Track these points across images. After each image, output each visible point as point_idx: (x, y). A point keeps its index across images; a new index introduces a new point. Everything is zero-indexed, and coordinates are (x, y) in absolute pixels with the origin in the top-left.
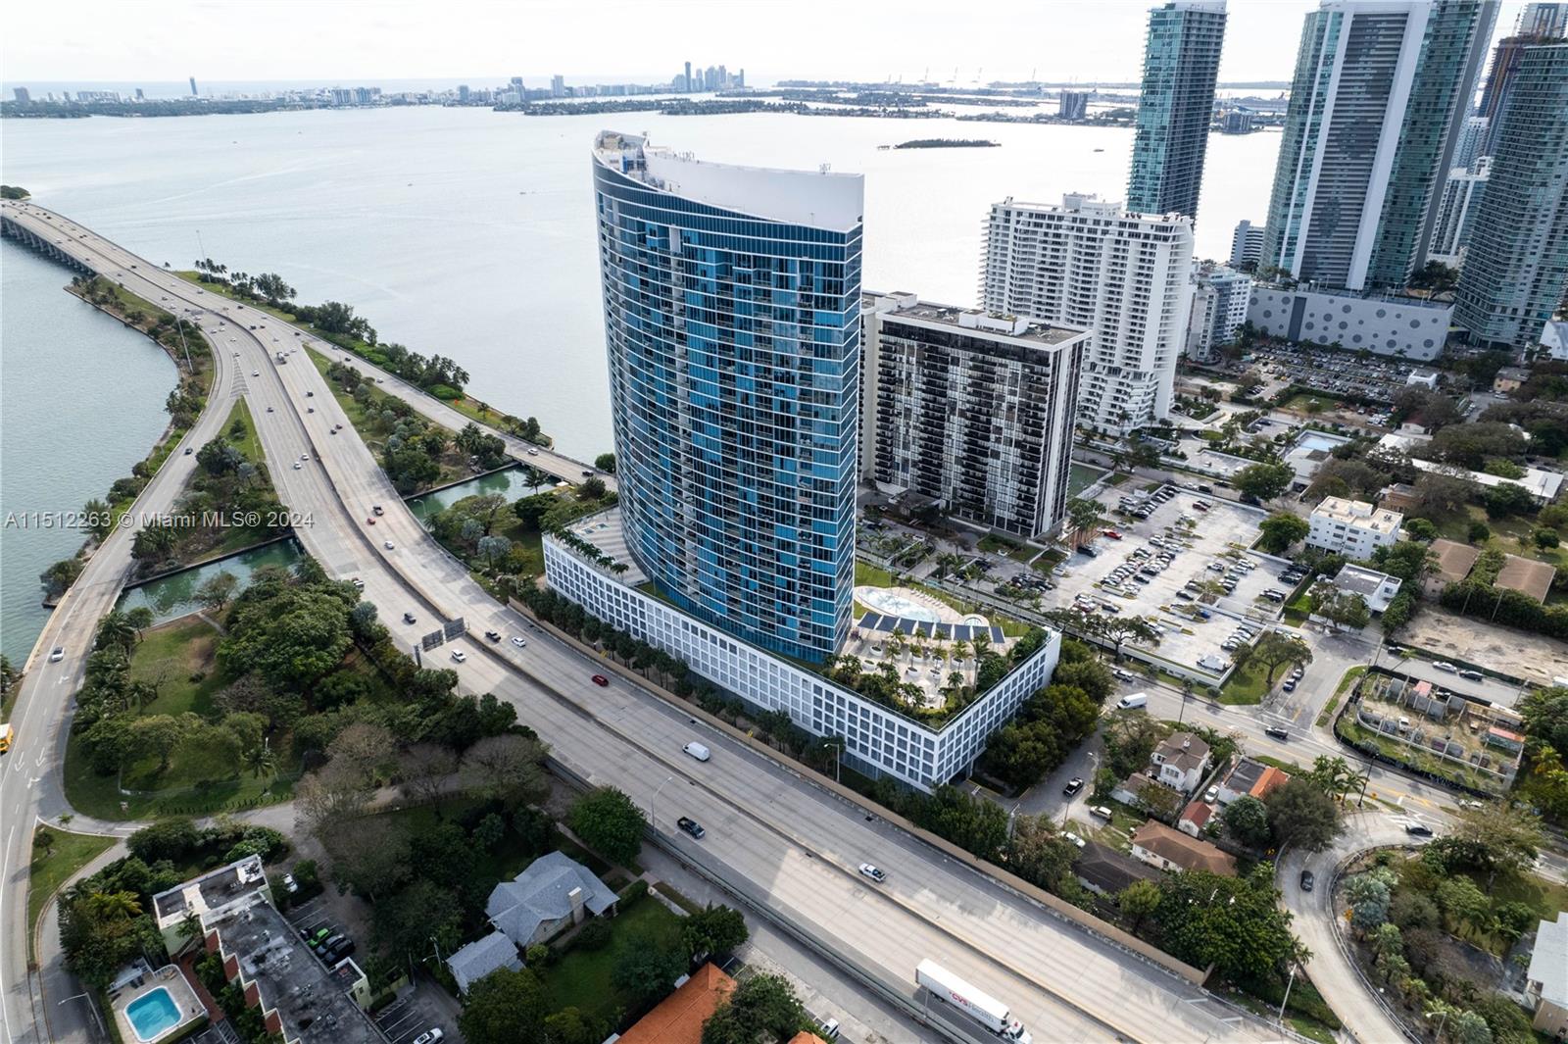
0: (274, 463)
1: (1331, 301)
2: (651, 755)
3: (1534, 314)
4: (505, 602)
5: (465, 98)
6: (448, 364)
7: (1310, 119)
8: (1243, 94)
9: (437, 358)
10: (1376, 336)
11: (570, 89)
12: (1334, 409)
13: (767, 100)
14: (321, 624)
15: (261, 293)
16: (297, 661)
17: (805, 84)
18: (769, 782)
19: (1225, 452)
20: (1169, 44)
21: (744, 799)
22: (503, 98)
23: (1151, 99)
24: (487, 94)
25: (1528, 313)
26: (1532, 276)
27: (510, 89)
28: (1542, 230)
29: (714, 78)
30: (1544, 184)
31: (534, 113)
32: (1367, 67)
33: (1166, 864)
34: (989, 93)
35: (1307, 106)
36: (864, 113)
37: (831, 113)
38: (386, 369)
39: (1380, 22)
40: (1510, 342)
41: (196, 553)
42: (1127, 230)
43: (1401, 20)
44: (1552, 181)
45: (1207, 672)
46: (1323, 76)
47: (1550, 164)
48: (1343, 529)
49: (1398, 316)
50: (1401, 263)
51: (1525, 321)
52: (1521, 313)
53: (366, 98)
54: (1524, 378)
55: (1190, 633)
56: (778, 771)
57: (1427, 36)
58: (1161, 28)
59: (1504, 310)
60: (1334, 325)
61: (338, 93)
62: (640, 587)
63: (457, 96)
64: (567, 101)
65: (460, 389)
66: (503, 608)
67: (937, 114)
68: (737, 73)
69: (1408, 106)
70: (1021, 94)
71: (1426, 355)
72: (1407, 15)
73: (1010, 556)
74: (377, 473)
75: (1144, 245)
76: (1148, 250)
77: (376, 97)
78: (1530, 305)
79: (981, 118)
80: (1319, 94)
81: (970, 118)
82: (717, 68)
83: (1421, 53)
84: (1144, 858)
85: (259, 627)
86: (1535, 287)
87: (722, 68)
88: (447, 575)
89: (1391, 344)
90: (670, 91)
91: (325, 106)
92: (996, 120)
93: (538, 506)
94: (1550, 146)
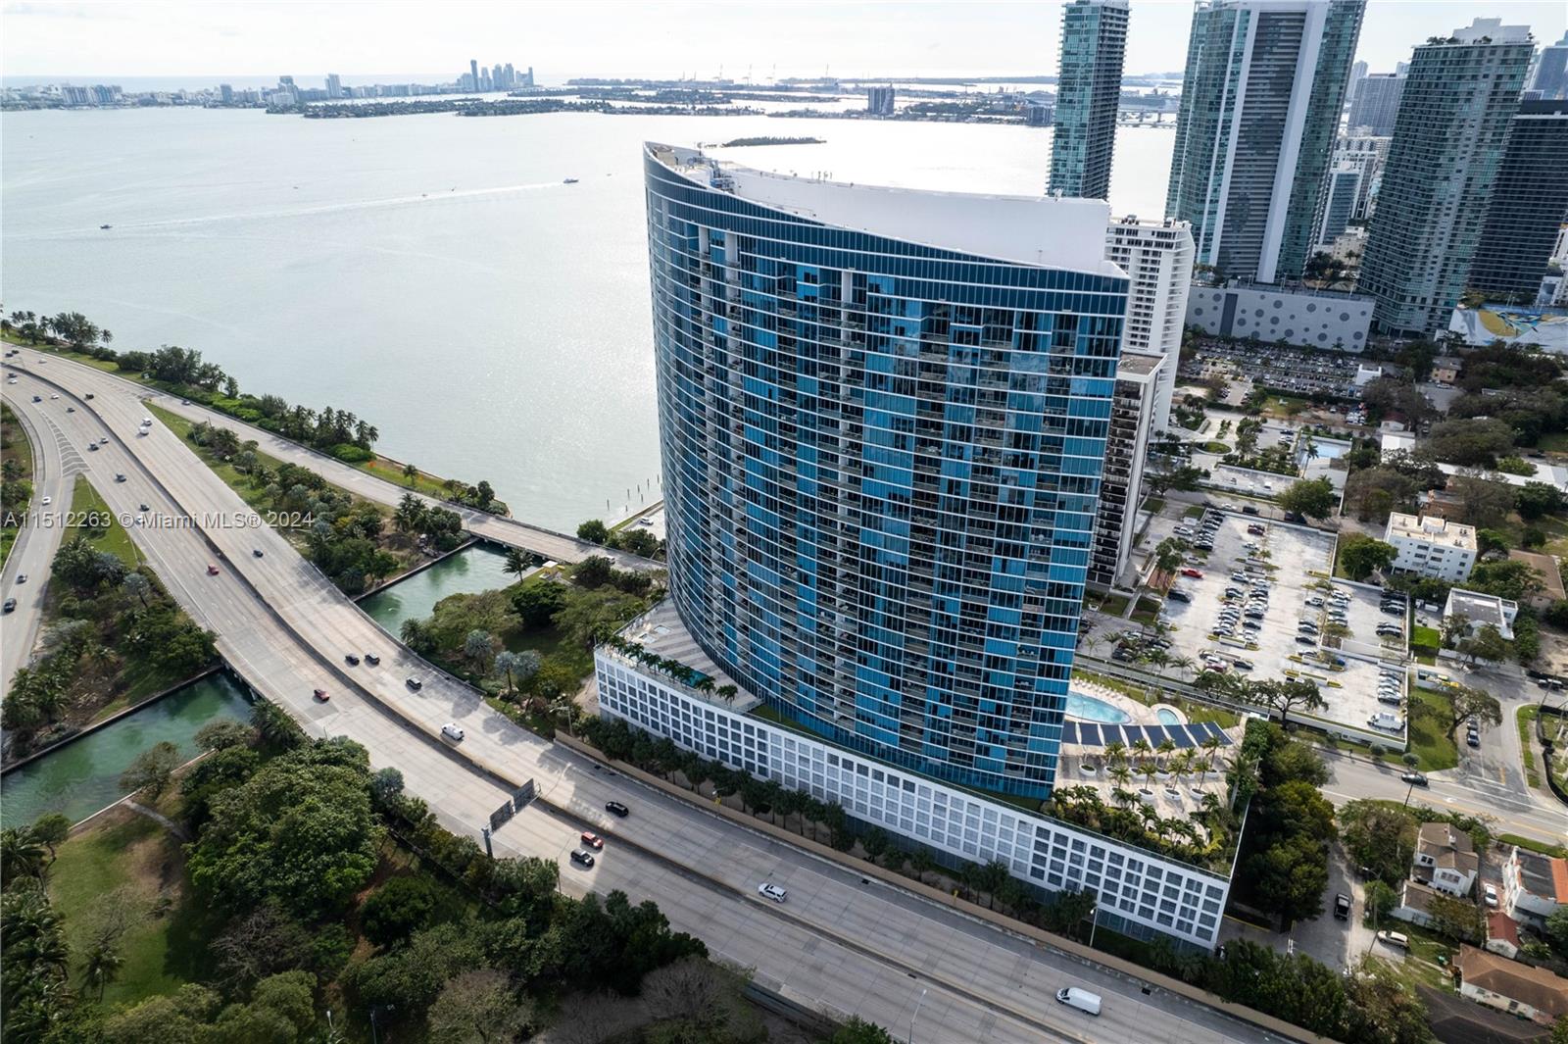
0: (161, 564)
1: (1263, 297)
2: (841, 942)
3: (1441, 302)
4: (550, 737)
5: (228, 99)
6: (345, 418)
7: (1222, 115)
8: (1029, 89)
9: (329, 411)
10: (1307, 330)
11: (348, 89)
12: (1306, 409)
13: (567, 99)
14: (346, 815)
15: (61, 337)
16: (331, 876)
17: (596, 82)
18: (1003, 957)
19: (1240, 465)
20: (1086, 40)
21: (986, 988)
22: (275, 99)
23: (1068, 96)
24: (254, 94)
25: (1435, 301)
26: (1438, 267)
27: (281, 89)
28: (1446, 223)
29: (502, 78)
30: (1447, 179)
31: (316, 116)
32: (1271, 64)
33: (1514, 1005)
34: (787, 89)
35: (1219, 103)
36: (673, 111)
37: (639, 111)
38: (262, 427)
39: (1281, 20)
40: (1421, 330)
41: (91, 709)
42: (1125, 238)
43: (1300, 19)
44: (1454, 175)
45: (1383, 732)
46: (1232, 73)
47: (1452, 159)
48: (1426, 548)
49: (1328, 310)
50: (1299, 256)
51: (1433, 310)
52: (1429, 301)
53: (106, 97)
54: (1459, 368)
55: (1337, 686)
56: (1004, 938)
57: (1325, 35)
58: (1077, 24)
59: (1414, 299)
60: (1265, 321)
61: (71, 91)
62: (753, 712)
63: (219, 96)
64: (348, 102)
65: (368, 448)
66: (550, 746)
67: (747, 111)
68: (526, 71)
69: (1310, 103)
70: (818, 90)
71: (1355, 347)
72: (1304, 14)
73: (1102, 610)
74: (305, 568)
75: (1146, 253)
76: (1150, 257)
77: (118, 97)
78: (1438, 294)
79: (793, 114)
80: (1230, 91)
81: (782, 115)
82: (503, 66)
83: (1321, 51)
84: (1480, 998)
85: (252, 828)
86: (1442, 277)
87: (509, 66)
88: (457, 705)
89: (1322, 337)
90: (457, 92)
91: (56, 106)
92: (807, 117)
93: (546, 601)
94: (1451, 142)
